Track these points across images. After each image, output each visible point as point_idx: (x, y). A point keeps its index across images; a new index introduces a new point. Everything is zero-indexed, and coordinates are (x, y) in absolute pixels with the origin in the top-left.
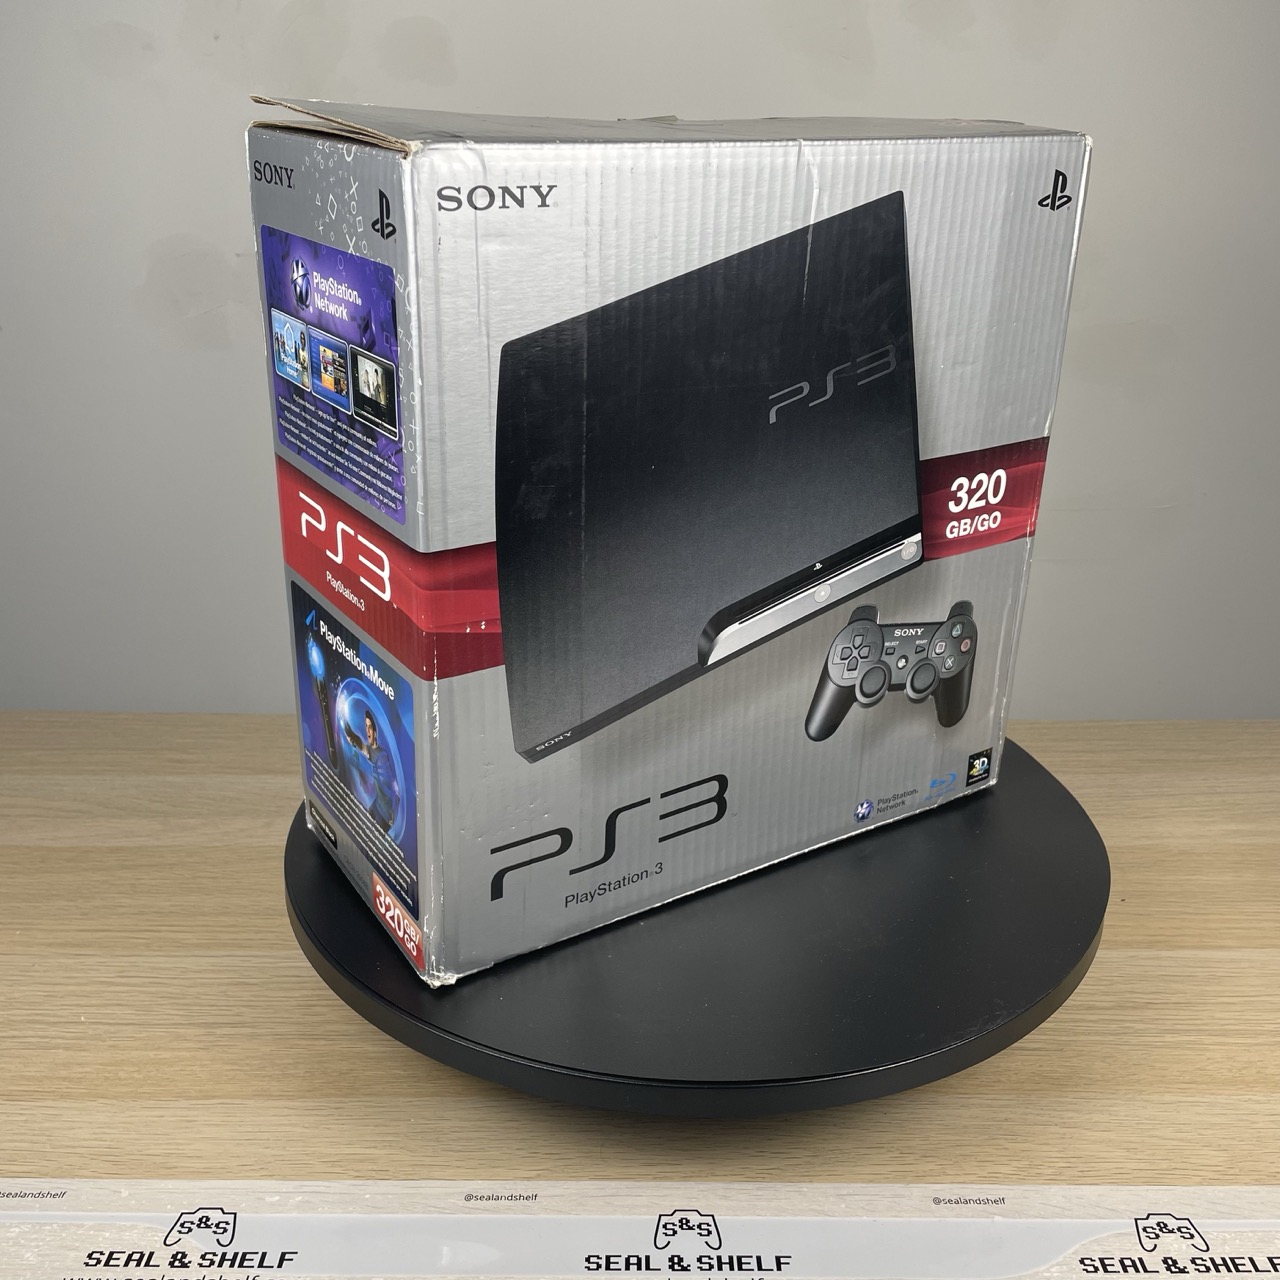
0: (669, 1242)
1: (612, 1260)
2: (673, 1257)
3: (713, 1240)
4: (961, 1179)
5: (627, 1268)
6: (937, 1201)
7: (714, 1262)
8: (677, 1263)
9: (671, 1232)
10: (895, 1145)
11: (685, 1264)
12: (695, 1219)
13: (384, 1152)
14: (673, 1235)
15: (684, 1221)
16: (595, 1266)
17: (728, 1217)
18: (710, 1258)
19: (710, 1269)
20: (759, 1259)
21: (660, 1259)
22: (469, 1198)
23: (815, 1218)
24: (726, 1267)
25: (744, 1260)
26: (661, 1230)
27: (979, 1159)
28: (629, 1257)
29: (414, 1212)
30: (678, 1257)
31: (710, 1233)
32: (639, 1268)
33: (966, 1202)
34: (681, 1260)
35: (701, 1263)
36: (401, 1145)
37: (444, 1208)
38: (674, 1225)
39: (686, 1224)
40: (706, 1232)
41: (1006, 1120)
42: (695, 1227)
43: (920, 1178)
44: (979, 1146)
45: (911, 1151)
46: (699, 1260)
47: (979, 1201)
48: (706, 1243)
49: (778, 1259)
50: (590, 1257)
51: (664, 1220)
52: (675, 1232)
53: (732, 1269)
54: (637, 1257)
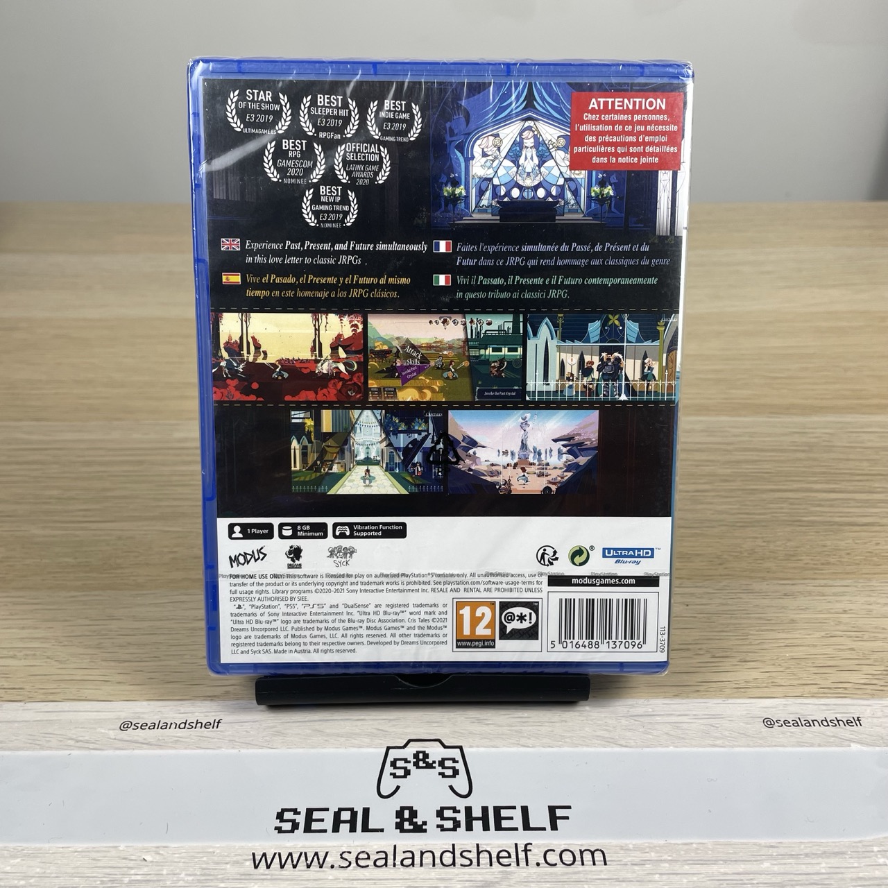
0: (398, 788)
1: (316, 815)
2: (403, 809)
3: (461, 783)
4: (798, 691)
5: (336, 829)
6: (768, 722)
7: (461, 817)
8: (407, 820)
9: (401, 772)
10: (704, 646)
11: (419, 821)
12: (435, 753)
13: (23, 662)
14: (405, 776)
15: (421, 756)
16: (287, 826)
17: (482, 749)
18: (455, 810)
19: (454, 829)
20: (525, 810)
21: (383, 815)
22: (125, 726)
23: (604, 750)
24: (478, 825)
25: (504, 813)
26: (389, 769)
27: (818, 663)
28: (340, 810)
29: (42, 748)
30: (410, 809)
31: (456, 772)
32: (353, 829)
33: (808, 724)
34: (414, 813)
35: (443, 818)
36: (49, 654)
37: (87, 742)
38: (406, 761)
39: (424, 760)
40: (449, 772)
41: (845, 612)
42: (436, 765)
43: (742, 690)
44: (814, 646)
45: (724, 654)
46: (440, 814)
47: (825, 722)
48: (451, 788)
49: (552, 810)
50: (284, 810)
51: (393, 754)
52: (407, 773)
53: (486, 827)
54: (351, 810)
